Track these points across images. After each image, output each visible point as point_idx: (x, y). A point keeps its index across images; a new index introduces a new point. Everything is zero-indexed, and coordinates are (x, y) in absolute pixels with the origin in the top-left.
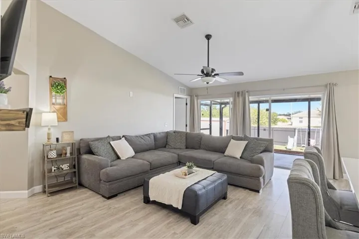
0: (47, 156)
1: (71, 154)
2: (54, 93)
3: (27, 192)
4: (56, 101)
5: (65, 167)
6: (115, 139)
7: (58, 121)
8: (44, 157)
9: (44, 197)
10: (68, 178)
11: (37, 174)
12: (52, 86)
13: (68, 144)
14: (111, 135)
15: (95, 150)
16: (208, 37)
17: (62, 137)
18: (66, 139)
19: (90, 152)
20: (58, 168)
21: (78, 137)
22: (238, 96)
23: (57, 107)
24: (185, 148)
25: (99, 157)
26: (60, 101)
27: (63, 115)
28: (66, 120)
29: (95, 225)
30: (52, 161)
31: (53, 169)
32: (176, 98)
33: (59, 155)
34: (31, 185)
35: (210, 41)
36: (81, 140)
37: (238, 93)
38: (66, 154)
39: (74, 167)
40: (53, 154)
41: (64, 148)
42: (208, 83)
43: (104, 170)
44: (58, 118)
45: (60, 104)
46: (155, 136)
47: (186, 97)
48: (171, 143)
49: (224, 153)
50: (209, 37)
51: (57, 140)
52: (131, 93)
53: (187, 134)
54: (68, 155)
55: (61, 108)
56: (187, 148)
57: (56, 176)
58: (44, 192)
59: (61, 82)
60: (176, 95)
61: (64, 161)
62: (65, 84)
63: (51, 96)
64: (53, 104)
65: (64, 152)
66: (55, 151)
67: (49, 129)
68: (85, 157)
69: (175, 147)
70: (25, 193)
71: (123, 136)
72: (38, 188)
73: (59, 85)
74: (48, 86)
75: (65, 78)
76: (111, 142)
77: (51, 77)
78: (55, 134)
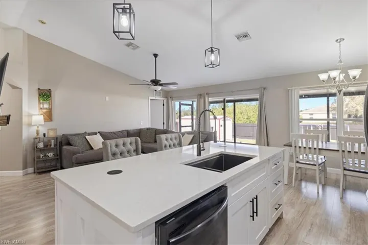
0: (36, 147)
1: (55, 145)
2: (41, 101)
3: (22, 171)
4: (43, 106)
5: (51, 155)
6: (90, 134)
7: (45, 121)
8: (35, 148)
9: (33, 176)
10: (54, 163)
11: (30, 160)
12: (40, 95)
13: (53, 138)
14: (87, 132)
15: (72, 143)
16: (156, 56)
17: (48, 133)
18: (51, 134)
19: (69, 144)
20: (45, 156)
21: (60, 133)
23: (45, 111)
24: (153, 141)
25: (76, 148)
26: (46, 106)
27: (49, 116)
28: (51, 120)
30: (41, 150)
31: (41, 156)
32: (151, 100)
33: (46, 146)
34: (25, 167)
35: (157, 58)
36: (63, 135)
38: (51, 145)
39: (58, 156)
40: (41, 145)
41: (49, 141)
42: (156, 90)
44: (44, 119)
45: (46, 109)
46: (128, 131)
47: (162, 99)
51: (44, 135)
53: (156, 130)
54: (53, 146)
55: (47, 112)
56: (155, 142)
57: (45, 161)
58: (35, 173)
59: (47, 92)
60: (151, 98)
61: (50, 150)
62: (50, 94)
63: (40, 103)
64: (41, 109)
65: (49, 144)
66: (42, 143)
67: (38, 127)
68: (65, 147)
70: (20, 172)
71: (99, 132)
72: (31, 170)
73: (45, 95)
74: (37, 96)
75: (50, 90)
76: (86, 137)
77: (39, 89)
78: (43, 130)
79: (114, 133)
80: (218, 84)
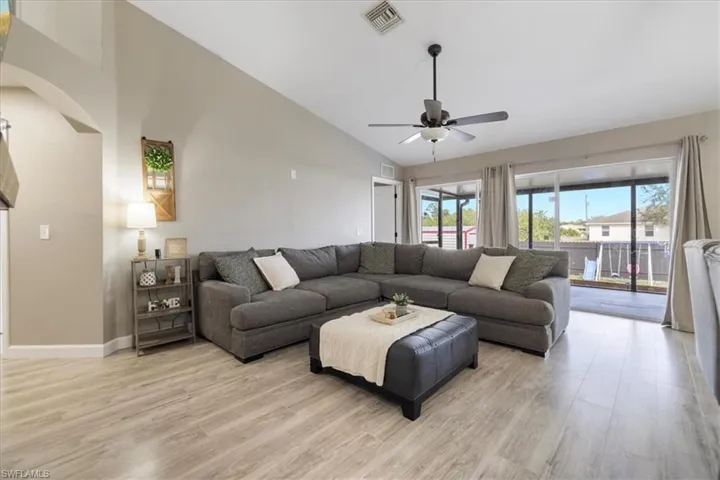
0: (138, 284)
1: (183, 279)
2: (150, 169)
3: (102, 346)
4: (154, 182)
5: (172, 302)
6: (261, 254)
7: (158, 220)
8: (134, 285)
9: (132, 357)
10: (179, 324)
11: (122, 315)
12: (146, 154)
13: (179, 262)
14: (256, 248)
15: (224, 273)
16: (434, 50)
17: (166, 248)
18: (174, 251)
19: (217, 276)
20: (160, 305)
21: (194, 249)
22: (493, 175)
23: (158, 194)
24: (392, 272)
25: (231, 285)
26: (161, 182)
27: (169, 208)
28: (174, 218)
29: (210, 412)
30: (150, 292)
31: (150, 306)
32: (377, 184)
33: (161, 281)
34: (110, 334)
35: (437, 58)
36: (201, 254)
37: (493, 170)
38: (173, 279)
39: (190, 305)
40: (149, 280)
41: (170, 269)
42: (434, 141)
43: (236, 308)
44: (159, 214)
45: (162, 189)
46: (337, 250)
47: (394, 182)
48: (368, 265)
49: (467, 280)
50: (436, 49)
51: (157, 253)
52: (293, 173)
53: (396, 247)
54: (177, 281)
55: (164, 197)
56: (396, 273)
57: (158, 320)
58: (134, 348)
59: (163, 148)
60: (376, 179)
61: (172, 291)
62: (171, 152)
63: (146, 174)
64: (149, 188)
65: (170, 275)
66: (152, 274)
67: (141, 233)
68: (207, 285)
69: (376, 271)
70: (98, 349)
71: (279, 250)
72: (124, 341)
73: (159, 153)
74: (138, 157)
75: (170, 142)
76: (256, 260)
77: (144, 138)
78: (153, 242)
79: (311, 252)
80: (548, 140)
